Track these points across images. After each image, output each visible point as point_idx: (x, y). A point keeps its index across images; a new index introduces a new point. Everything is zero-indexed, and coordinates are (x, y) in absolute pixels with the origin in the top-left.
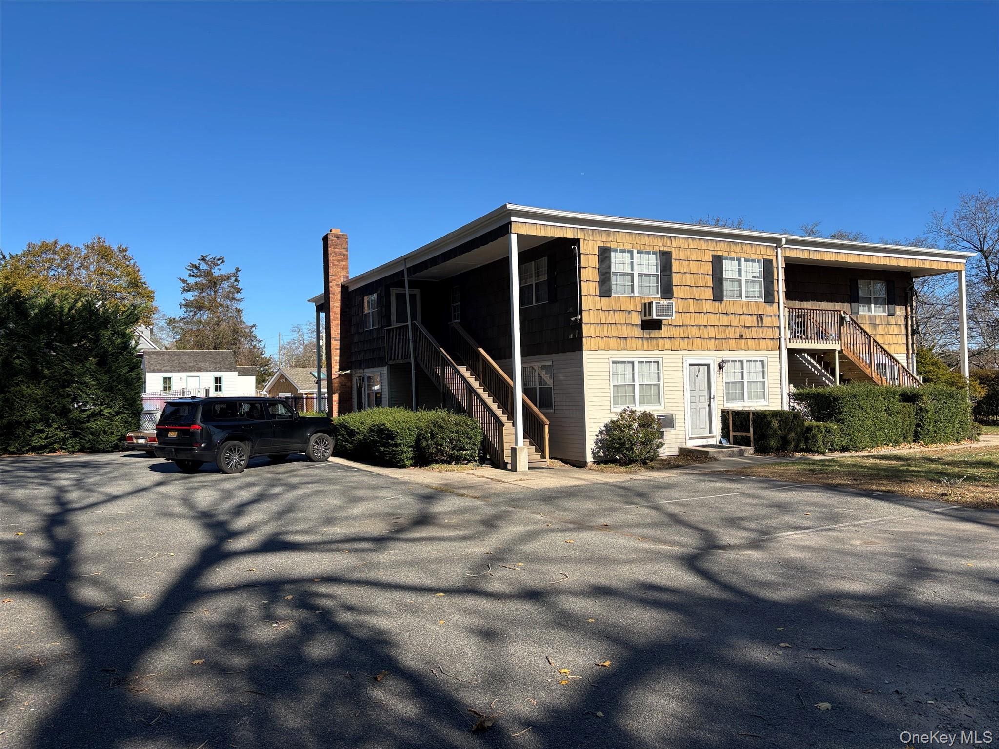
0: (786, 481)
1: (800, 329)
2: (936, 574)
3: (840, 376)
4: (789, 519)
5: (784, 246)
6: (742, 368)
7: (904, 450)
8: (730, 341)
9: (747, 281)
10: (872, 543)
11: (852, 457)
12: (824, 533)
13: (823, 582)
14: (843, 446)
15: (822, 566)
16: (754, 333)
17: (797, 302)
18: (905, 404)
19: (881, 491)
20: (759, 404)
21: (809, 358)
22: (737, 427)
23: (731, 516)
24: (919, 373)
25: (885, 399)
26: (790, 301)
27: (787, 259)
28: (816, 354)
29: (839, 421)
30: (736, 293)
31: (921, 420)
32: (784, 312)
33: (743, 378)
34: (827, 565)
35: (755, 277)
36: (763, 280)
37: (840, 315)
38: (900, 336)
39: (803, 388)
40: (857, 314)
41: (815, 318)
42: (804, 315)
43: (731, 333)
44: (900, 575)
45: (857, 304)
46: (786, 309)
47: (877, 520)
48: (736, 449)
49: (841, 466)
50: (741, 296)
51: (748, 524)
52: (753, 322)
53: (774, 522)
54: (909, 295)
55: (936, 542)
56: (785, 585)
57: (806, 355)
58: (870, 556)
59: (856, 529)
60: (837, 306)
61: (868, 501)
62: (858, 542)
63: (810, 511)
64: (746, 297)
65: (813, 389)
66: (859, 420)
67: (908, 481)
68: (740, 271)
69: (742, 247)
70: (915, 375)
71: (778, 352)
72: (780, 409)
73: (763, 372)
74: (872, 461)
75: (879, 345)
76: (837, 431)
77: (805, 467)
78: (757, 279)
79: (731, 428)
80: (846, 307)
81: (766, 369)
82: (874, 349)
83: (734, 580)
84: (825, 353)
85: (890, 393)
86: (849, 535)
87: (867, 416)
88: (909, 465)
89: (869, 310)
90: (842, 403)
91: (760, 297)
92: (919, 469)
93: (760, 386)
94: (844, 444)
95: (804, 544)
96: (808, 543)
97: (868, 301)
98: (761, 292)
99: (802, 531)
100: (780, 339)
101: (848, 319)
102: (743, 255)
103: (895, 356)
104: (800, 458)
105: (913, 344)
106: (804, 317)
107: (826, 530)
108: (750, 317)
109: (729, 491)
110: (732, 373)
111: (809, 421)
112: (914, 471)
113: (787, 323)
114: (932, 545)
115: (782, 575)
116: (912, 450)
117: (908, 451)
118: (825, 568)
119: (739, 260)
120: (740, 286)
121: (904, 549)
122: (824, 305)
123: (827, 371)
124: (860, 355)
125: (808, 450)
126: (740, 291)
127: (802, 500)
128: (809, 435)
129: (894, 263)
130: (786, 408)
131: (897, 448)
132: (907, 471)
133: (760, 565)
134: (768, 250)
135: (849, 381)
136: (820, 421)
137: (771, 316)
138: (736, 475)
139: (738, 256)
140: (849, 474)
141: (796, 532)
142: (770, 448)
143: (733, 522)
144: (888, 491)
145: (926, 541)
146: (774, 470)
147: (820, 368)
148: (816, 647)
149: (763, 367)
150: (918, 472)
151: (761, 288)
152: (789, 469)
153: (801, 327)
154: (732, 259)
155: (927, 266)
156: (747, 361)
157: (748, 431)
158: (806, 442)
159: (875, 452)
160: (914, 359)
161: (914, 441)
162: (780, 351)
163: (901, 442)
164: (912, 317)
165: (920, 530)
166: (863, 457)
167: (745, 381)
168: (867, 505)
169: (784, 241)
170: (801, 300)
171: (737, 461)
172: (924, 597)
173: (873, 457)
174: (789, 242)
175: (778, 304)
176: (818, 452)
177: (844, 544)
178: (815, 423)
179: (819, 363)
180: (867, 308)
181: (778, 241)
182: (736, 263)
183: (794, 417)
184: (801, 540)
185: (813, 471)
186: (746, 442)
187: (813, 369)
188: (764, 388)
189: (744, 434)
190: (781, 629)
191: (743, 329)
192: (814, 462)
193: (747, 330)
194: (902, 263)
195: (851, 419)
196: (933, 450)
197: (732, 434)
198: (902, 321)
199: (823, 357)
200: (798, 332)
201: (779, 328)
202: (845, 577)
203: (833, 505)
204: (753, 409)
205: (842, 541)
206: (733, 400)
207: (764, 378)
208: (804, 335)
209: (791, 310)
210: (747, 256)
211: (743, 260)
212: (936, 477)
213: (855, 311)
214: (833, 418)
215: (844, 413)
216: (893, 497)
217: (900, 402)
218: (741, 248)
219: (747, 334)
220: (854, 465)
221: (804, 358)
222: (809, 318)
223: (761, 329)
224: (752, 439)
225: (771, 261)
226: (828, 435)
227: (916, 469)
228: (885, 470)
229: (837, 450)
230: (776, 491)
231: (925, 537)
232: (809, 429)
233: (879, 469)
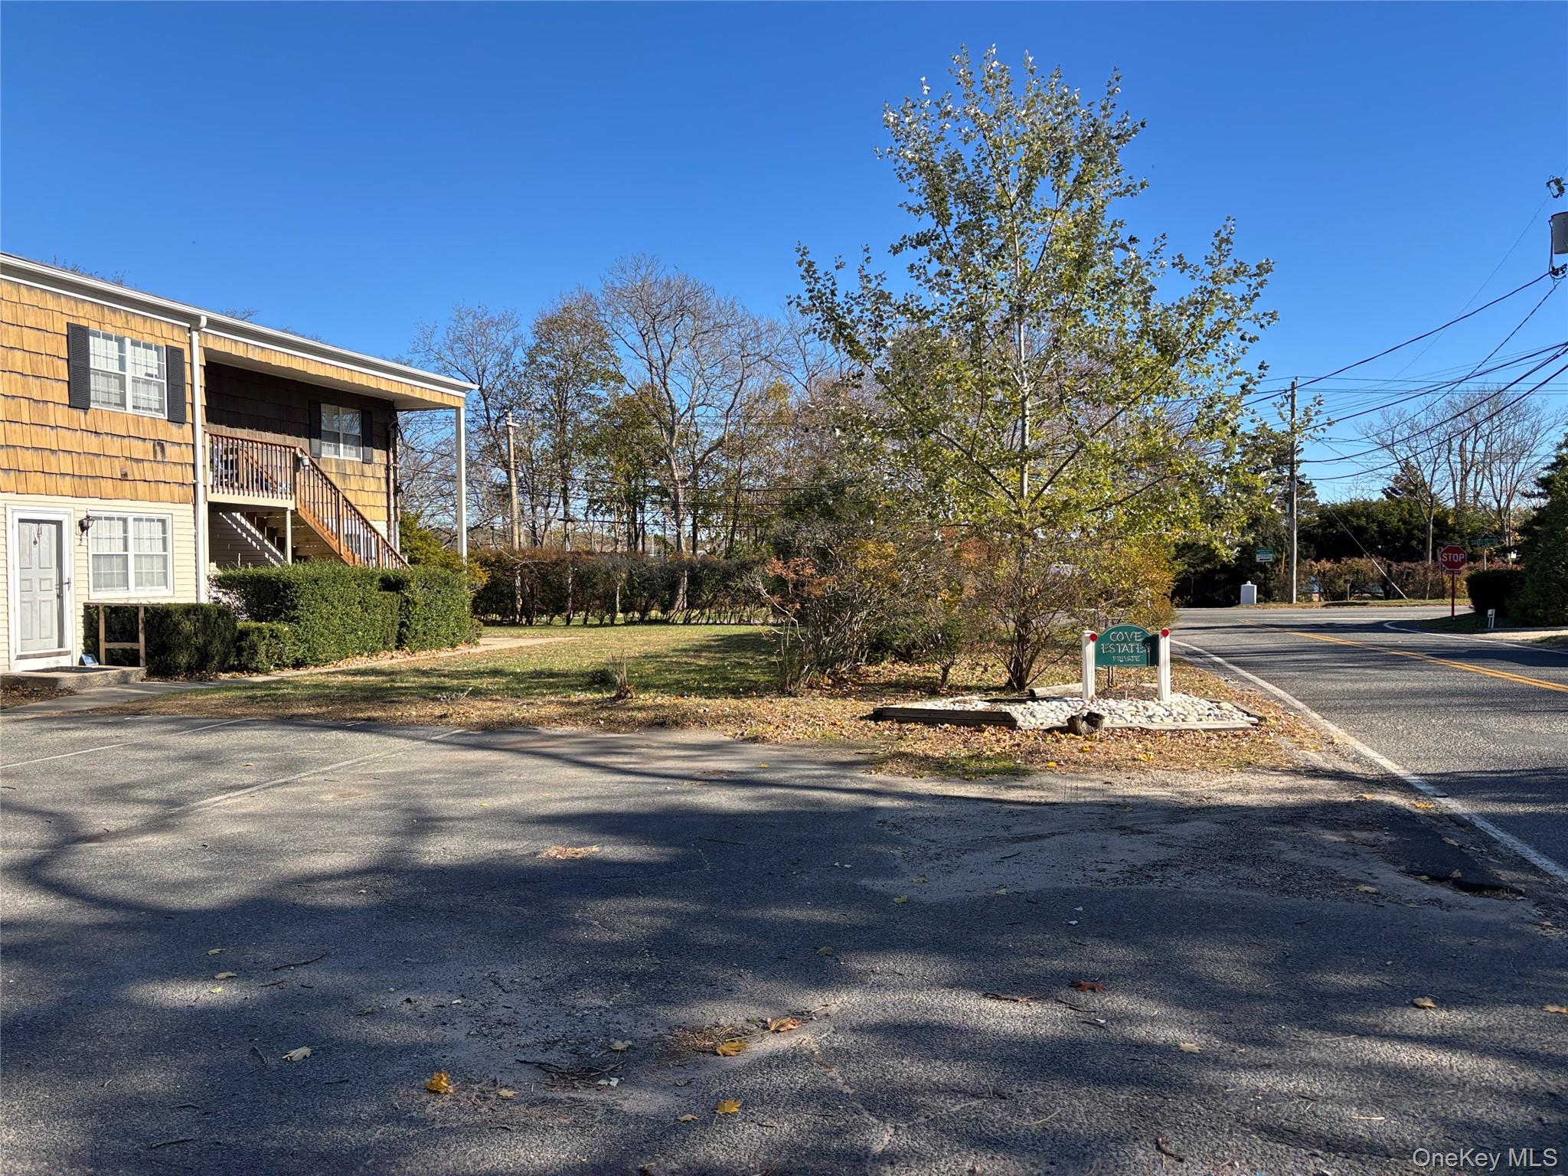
0: (207, 718)
1: (228, 470)
2: (443, 824)
3: (294, 550)
4: (219, 776)
5: (204, 330)
6: (125, 531)
7: (385, 661)
8: (103, 482)
9: (135, 380)
10: (350, 794)
11: (311, 675)
12: (277, 790)
13: (281, 864)
14: (297, 660)
15: (278, 840)
16: (148, 471)
17: (224, 427)
18: (386, 593)
19: (358, 719)
20: (154, 594)
21: (243, 521)
22: (114, 633)
23: (107, 783)
24: (403, 551)
25: (359, 585)
26: (212, 425)
27: (208, 352)
28: (255, 514)
29: (292, 619)
30: (116, 399)
31: (407, 617)
32: (202, 440)
33: (126, 549)
34: (286, 837)
35: (151, 376)
36: (165, 381)
37: (295, 454)
38: (379, 495)
39: (234, 567)
40: (319, 457)
41: (255, 457)
42: (237, 450)
43: (104, 467)
44: (395, 833)
45: (318, 441)
46: (207, 435)
47: (355, 761)
48: (115, 671)
49: (296, 688)
50: (123, 404)
51: (143, 792)
52: (146, 452)
53: (191, 784)
54: (392, 436)
55: (438, 782)
56: (217, 880)
57: (238, 516)
58: (349, 813)
59: (326, 777)
60: (290, 440)
61: (340, 735)
62: (330, 797)
63: (252, 760)
64: (134, 407)
65: (251, 569)
66: (322, 617)
67: (394, 702)
68: (122, 361)
69: (126, 317)
70: (398, 551)
71: (191, 507)
72: (194, 601)
73: (164, 540)
74: (341, 678)
75: (351, 505)
76: (288, 635)
77: (238, 693)
78: (154, 379)
79: (102, 635)
80: (302, 443)
81: (169, 535)
82: (343, 511)
83: (122, 889)
84: (270, 514)
85: (367, 576)
86: (315, 788)
87: (333, 611)
88: (393, 681)
89: (337, 452)
90: (296, 592)
91: (161, 410)
92: (407, 685)
93: (158, 564)
94: (298, 655)
95: (244, 811)
96: (252, 809)
97: (335, 438)
98: (161, 402)
99: (241, 792)
100: (195, 486)
101: (307, 462)
102: (128, 333)
103: (372, 523)
104: (227, 682)
105: (395, 508)
106: (237, 453)
107: (279, 785)
108: (140, 442)
109: (102, 742)
110: (105, 539)
111: (244, 622)
112: (402, 688)
113: (208, 460)
114: (434, 786)
115: (211, 866)
116: (394, 661)
117: (390, 662)
118: (283, 841)
119: (120, 341)
120: (123, 386)
121: (397, 797)
122: (269, 437)
123: (272, 542)
124: (323, 519)
125: (242, 668)
126: (123, 397)
127: (237, 745)
128: (243, 643)
129: (372, 384)
130: (204, 600)
131: (374, 658)
132: (392, 688)
133: (171, 856)
134: (176, 331)
135: (306, 558)
136: (261, 621)
137: (180, 444)
138: (113, 715)
139: (120, 333)
140: (309, 699)
141: (231, 795)
142: (177, 668)
143: (114, 793)
144: (369, 719)
145: (424, 782)
146: (184, 702)
147: (261, 537)
148: (278, 965)
149: (164, 532)
150: (406, 688)
151: (161, 394)
152: (212, 699)
153: (232, 468)
154: (107, 337)
155: (417, 395)
156: (135, 520)
157: (136, 640)
158: (239, 655)
159: (343, 665)
160: (398, 529)
161: (397, 648)
162: (195, 505)
163: (380, 650)
164: (395, 469)
165: (416, 767)
166: (328, 673)
167: (131, 554)
168: (338, 741)
169: (204, 322)
170: (231, 425)
171: (114, 692)
172: (431, 858)
173: (344, 673)
174: (212, 324)
175: (193, 425)
176: (257, 670)
177: (310, 801)
178: (253, 624)
179: (261, 529)
180: (333, 449)
181: (194, 320)
182: (116, 344)
183: (219, 614)
184: (241, 805)
185: (252, 698)
186: (132, 659)
187: (249, 540)
188: (165, 567)
189: (127, 645)
190: (215, 951)
191: (128, 463)
192: (254, 686)
193: (135, 465)
194: (384, 386)
195: (311, 617)
196: (423, 659)
197: (103, 646)
198: (382, 473)
199: (266, 520)
200: (226, 477)
201: (194, 466)
202: (316, 850)
203: (288, 747)
204: (145, 602)
205: (306, 798)
206: (105, 587)
207: (165, 549)
208: (237, 481)
209: (215, 438)
210: (136, 337)
211: (128, 341)
212: (432, 692)
213: (315, 450)
214: (283, 616)
215: (299, 607)
216: (375, 727)
217: (380, 590)
218: (124, 320)
219: (135, 471)
220: (316, 686)
221: (235, 520)
222: (245, 455)
223: (161, 466)
224: (142, 653)
225: (180, 351)
226: (274, 641)
227: (404, 685)
228: (361, 690)
229: (287, 666)
230: (190, 734)
231: (424, 776)
232: (244, 634)
233: (353, 689)
